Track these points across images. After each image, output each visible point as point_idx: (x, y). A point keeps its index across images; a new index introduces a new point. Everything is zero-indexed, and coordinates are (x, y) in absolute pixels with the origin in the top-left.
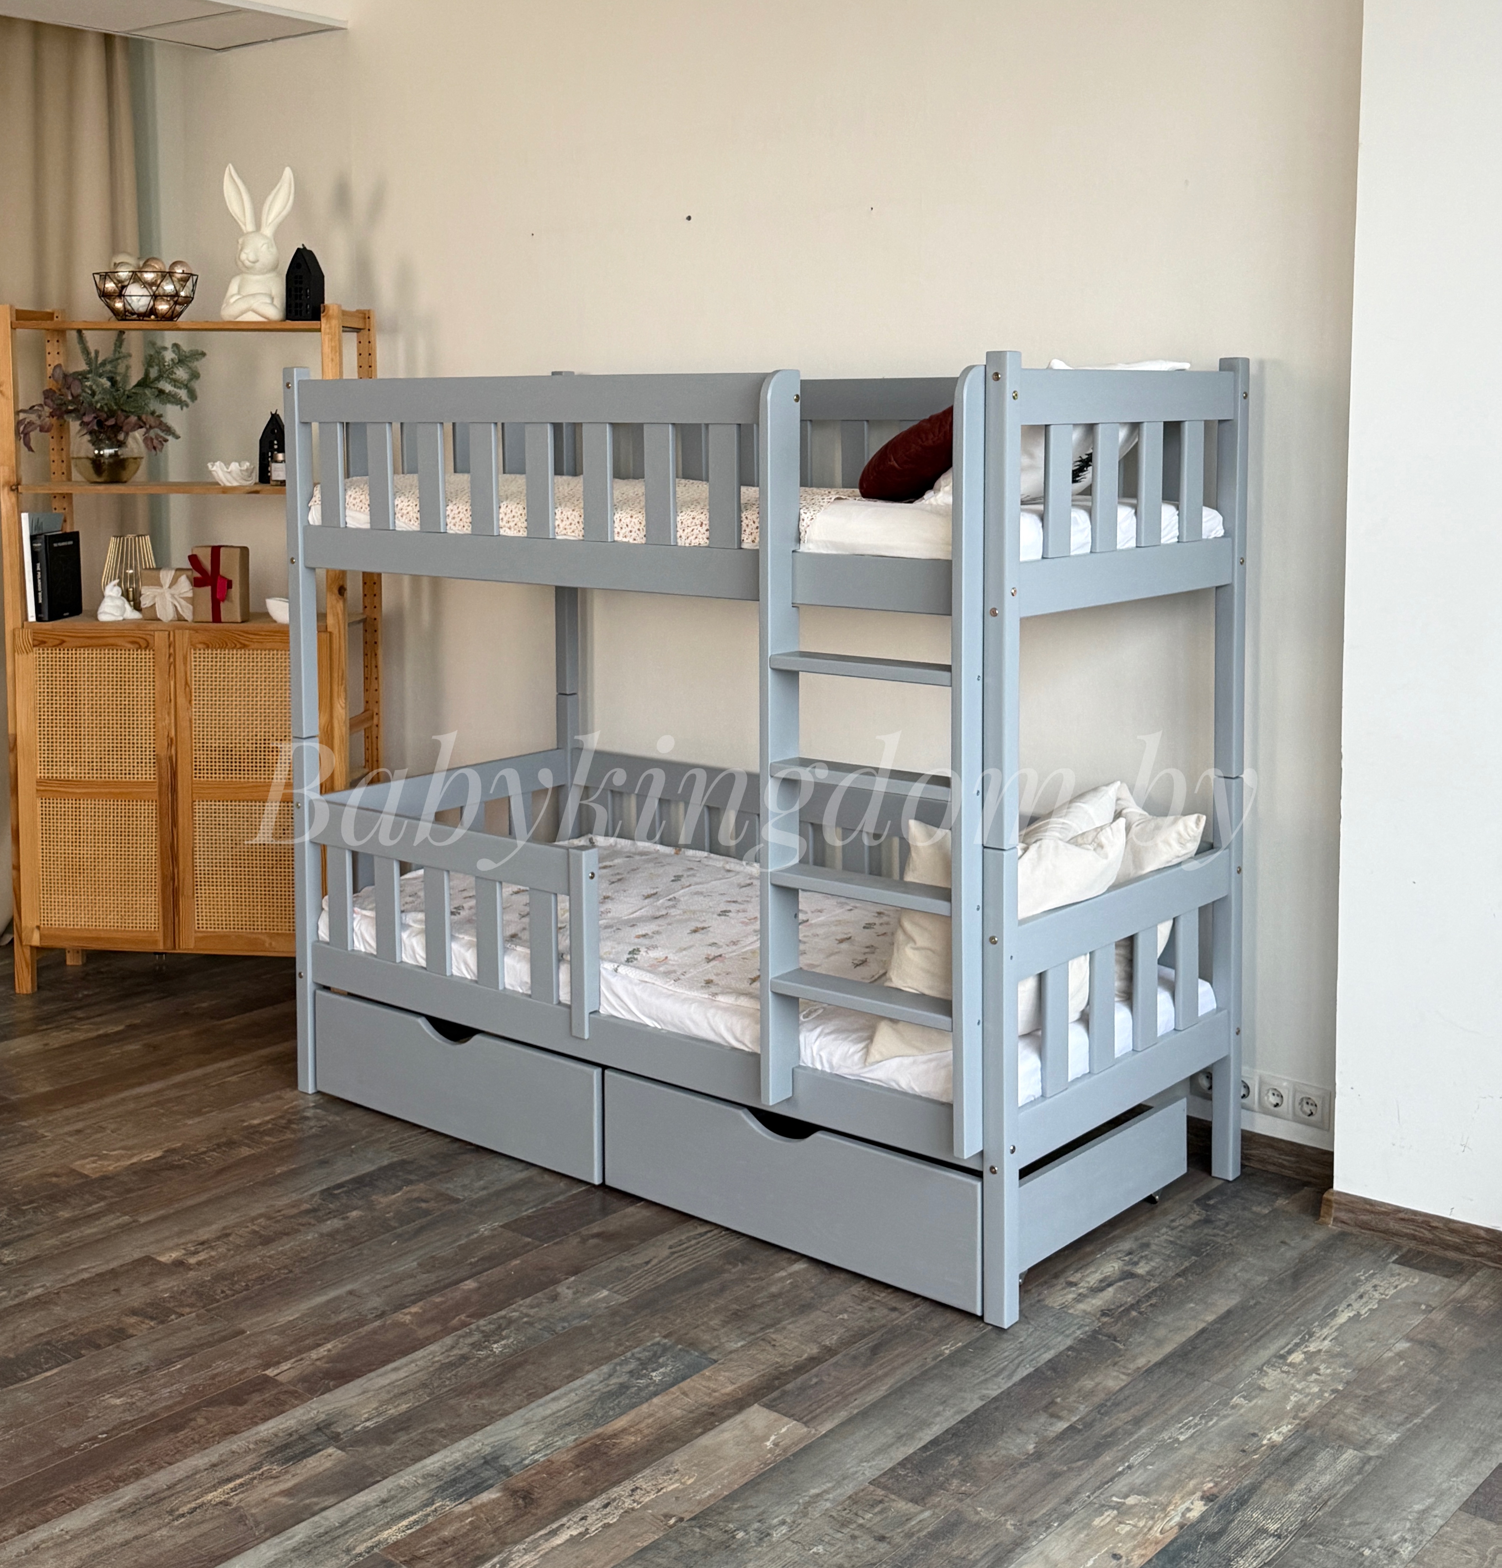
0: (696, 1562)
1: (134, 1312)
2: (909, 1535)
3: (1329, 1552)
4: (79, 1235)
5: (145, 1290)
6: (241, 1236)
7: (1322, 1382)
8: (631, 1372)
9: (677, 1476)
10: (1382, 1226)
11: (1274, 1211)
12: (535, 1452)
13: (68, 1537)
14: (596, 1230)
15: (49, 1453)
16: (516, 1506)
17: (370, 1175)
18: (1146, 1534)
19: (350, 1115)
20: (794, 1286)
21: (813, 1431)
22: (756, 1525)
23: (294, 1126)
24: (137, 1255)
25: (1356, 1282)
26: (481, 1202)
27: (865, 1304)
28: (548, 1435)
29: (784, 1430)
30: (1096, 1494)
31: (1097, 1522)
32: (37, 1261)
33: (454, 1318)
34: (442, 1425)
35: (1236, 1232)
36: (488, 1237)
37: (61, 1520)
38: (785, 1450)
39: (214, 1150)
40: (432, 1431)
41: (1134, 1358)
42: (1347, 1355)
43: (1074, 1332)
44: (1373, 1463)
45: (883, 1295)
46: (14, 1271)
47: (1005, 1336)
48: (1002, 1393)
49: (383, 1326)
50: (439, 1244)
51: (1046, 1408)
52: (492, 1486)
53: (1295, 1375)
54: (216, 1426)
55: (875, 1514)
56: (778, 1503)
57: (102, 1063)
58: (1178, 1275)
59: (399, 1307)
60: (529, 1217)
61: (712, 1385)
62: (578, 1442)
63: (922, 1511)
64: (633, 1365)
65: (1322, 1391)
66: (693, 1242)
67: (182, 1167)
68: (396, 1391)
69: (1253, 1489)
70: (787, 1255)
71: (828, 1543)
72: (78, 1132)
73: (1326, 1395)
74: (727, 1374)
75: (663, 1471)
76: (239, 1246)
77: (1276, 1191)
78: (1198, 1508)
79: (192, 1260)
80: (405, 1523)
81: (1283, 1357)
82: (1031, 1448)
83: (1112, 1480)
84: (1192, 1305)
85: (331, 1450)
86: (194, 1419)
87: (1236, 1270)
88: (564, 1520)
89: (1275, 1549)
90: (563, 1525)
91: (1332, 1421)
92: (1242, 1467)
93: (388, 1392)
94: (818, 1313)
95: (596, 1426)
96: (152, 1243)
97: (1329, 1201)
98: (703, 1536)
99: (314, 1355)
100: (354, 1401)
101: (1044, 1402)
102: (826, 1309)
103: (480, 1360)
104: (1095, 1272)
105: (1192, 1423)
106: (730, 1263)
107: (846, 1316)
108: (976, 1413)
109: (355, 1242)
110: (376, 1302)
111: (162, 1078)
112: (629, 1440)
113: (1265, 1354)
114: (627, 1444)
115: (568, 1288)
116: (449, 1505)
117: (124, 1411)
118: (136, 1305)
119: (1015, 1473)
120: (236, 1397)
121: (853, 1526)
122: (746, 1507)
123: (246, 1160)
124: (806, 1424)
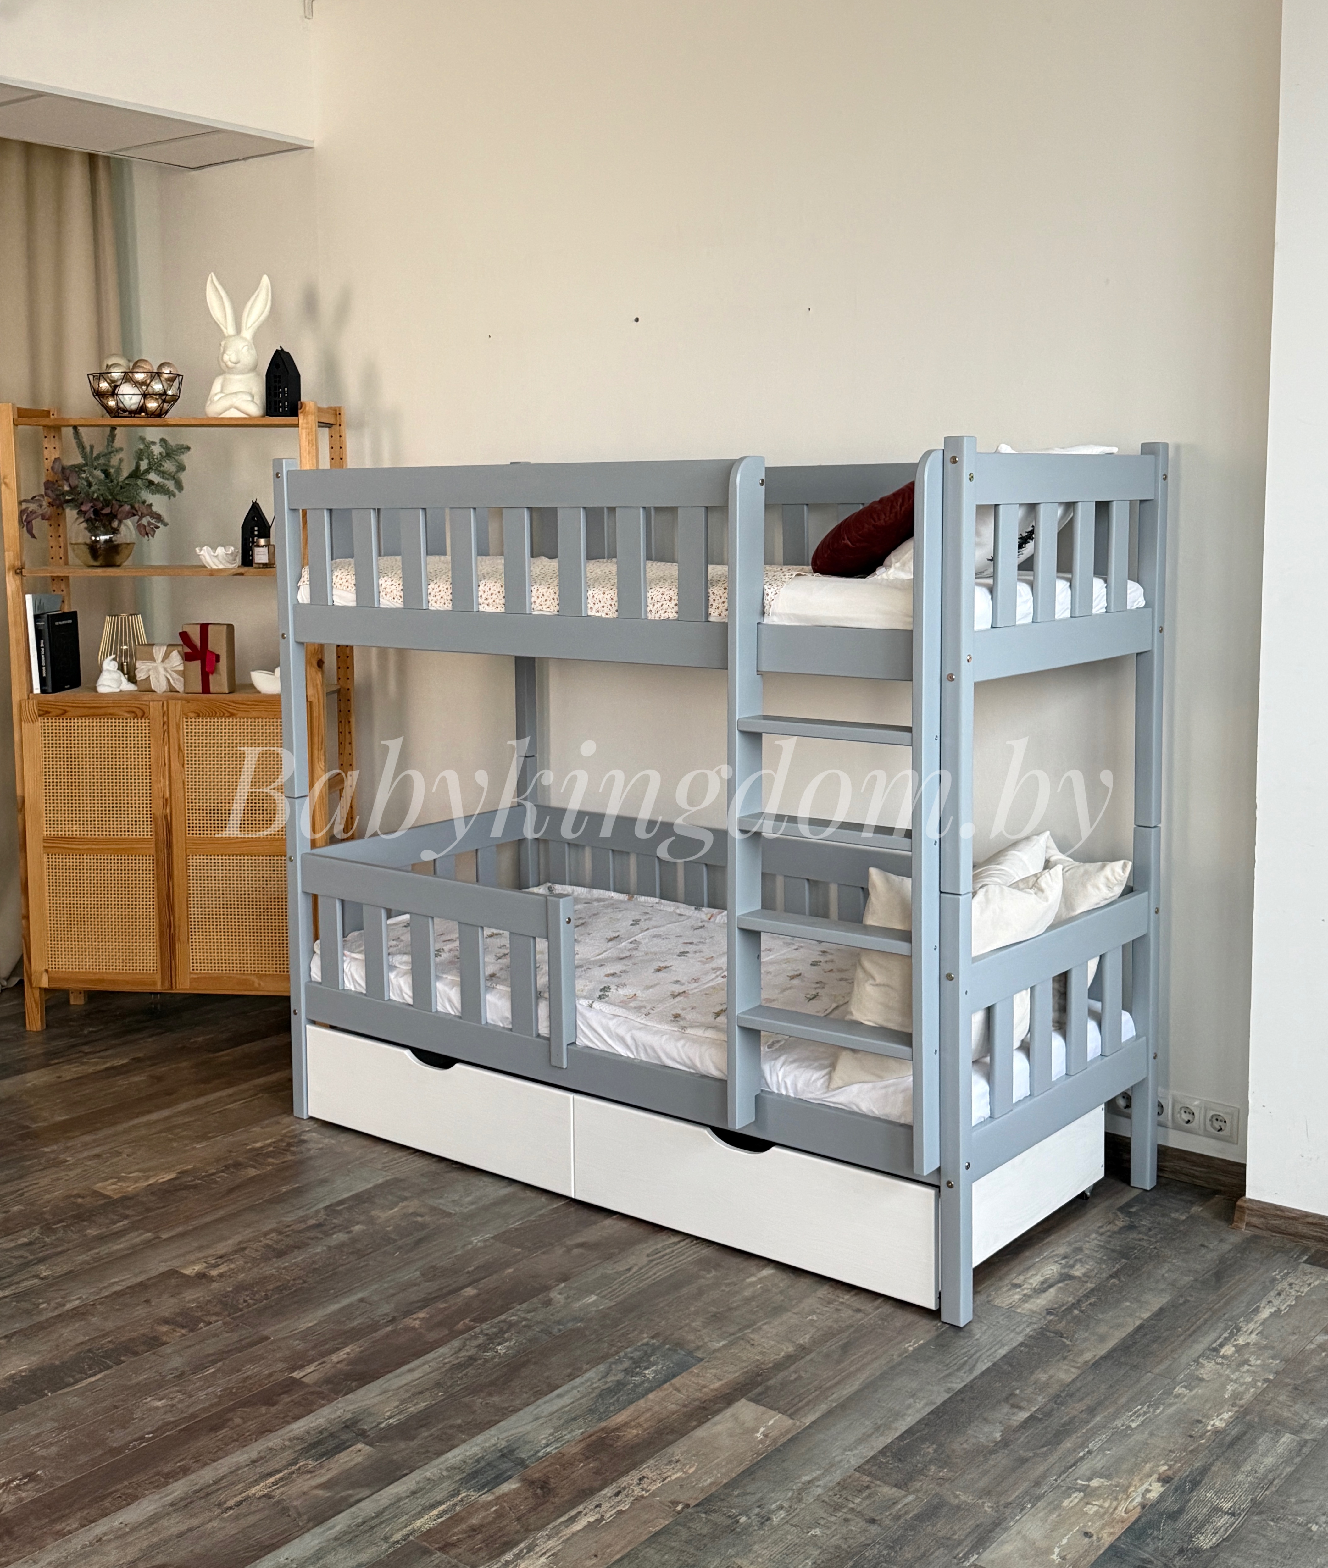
0: (705, 1545)
1: (166, 1321)
2: (897, 1518)
3: (1280, 1528)
4: (107, 1251)
5: (173, 1301)
6: (257, 1251)
7: (1254, 1372)
8: (626, 1370)
9: (679, 1466)
10: (1292, 1230)
11: (1191, 1217)
12: (547, 1445)
13: (127, 1530)
14: (580, 1240)
15: (100, 1452)
16: (535, 1495)
17: (367, 1191)
18: (1112, 1514)
19: (343, 1137)
20: (765, 1290)
21: (798, 1424)
22: (757, 1510)
23: (292, 1148)
24: (163, 1268)
25: (1273, 1280)
26: (470, 1216)
27: (832, 1306)
28: (557, 1429)
29: (771, 1423)
30: (1062, 1478)
31: (1066, 1503)
32: (71, 1275)
33: (458, 1323)
34: (459, 1421)
35: (1159, 1236)
36: (481, 1248)
37: (119, 1513)
38: (775, 1441)
39: (223, 1171)
40: (451, 1427)
41: (1081, 1352)
42: (1273, 1348)
43: (1024, 1329)
44: (1309, 1445)
45: (847, 1297)
46: (51, 1285)
47: (961, 1334)
48: (965, 1386)
49: (394, 1331)
50: (437, 1254)
51: (1007, 1399)
52: (510, 1477)
53: (1229, 1366)
54: (252, 1425)
55: (864, 1499)
56: (773, 1490)
57: (114, 1093)
58: (1111, 1276)
59: (408, 1313)
60: (516, 1229)
61: (701, 1381)
62: (586, 1435)
63: (905, 1496)
64: (627, 1364)
65: (1255, 1381)
66: (668, 1251)
67: (195, 1187)
68: (413, 1390)
69: (1205, 1470)
70: (756, 1262)
71: (824, 1526)
72: (98, 1156)
73: (1259, 1384)
74: (712, 1371)
75: (665, 1461)
76: (254, 1259)
77: (1190, 1198)
78: (1156, 1490)
79: (214, 1273)
80: (435, 1512)
81: (1216, 1350)
82: (998, 1436)
83: (1074, 1465)
84: (1128, 1304)
85: (360, 1446)
86: (231, 1419)
87: (1164, 1271)
88: (580, 1508)
89: (1231, 1526)
90: (580, 1512)
91: (1269, 1407)
92: (1192, 1451)
93: (407, 1391)
94: (790, 1314)
95: (600, 1420)
96: (175, 1258)
97: (1241, 1207)
98: (708, 1520)
99: (335, 1358)
100: (376, 1400)
101: (1004, 1395)
102: (796, 1310)
103: (486, 1361)
104: (1036, 1275)
105: (1141, 1411)
106: (704, 1270)
107: (815, 1317)
108: (944, 1404)
109: (360, 1254)
110: (386, 1308)
111: (168, 1105)
112: (632, 1433)
113: (1199, 1347)
114: (630, 1436)
115: (560, 1294)
116: (474, 1495)
117: (165, 1413)
118: (167, 1314)
119: (986, 1459)
120: (268, 1398)
121: (845, 1510)
122: (744, 1494)
123: (252, 1180)
124: (791, 1416)
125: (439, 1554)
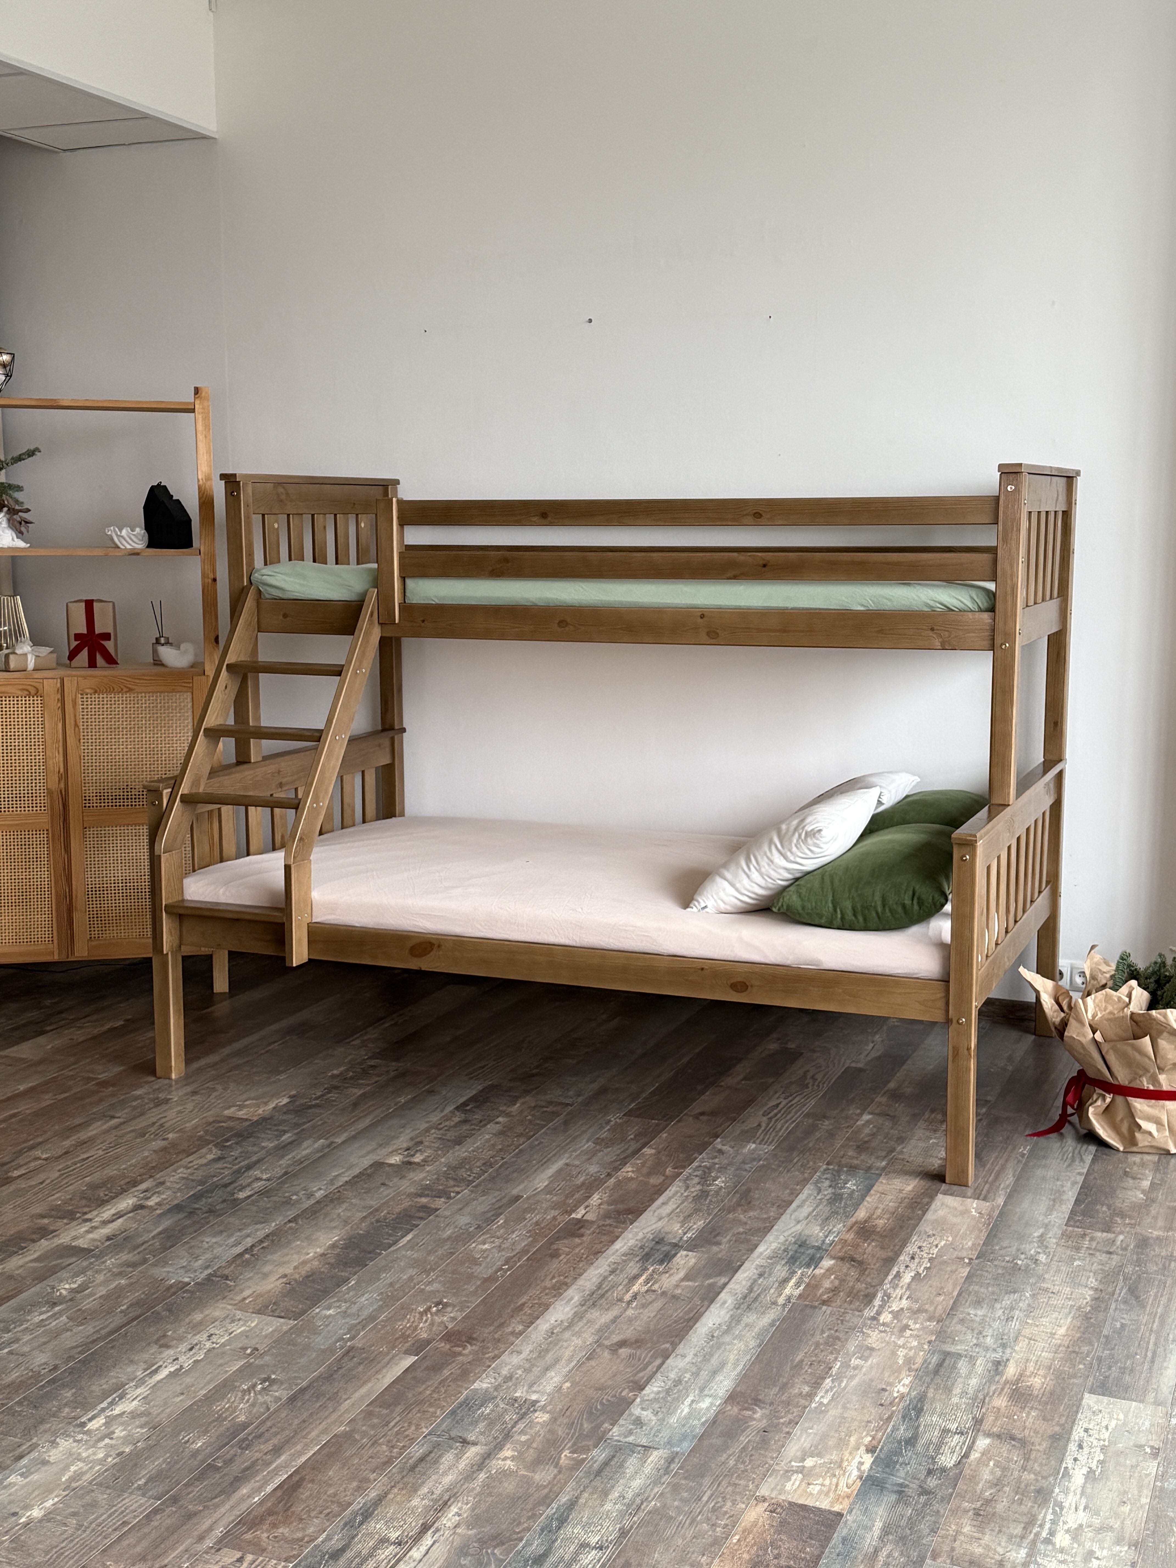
1: (418, 1195)
2: (1124, 1249)
5: (406, 1182)
6: (433, 1142)
8: (830, 1186)
9: (937, 1237)
12: (827, 1237)
13: (566, 1324)
15: (479, 1282)
16: (853, 1266)
17: (479, 1095)
20: (879, 1128)
21: (995, 1204)
22: (1023, 1256)
27: (940, 1133)
28: (821, 1226)
29: (975, 1206)
32: (290, 1175)
33: (664, 1171)
34: (741, 1230)
36: (622, 1123)
38: (990, 1216)
39: (329, 1093)
40: (738, 1233)
48: (1089, 1170)
49: (619, 1181)
50: (592, 1130)
51: (1127, 1174)
52: (822, 1258)
54: (581, 1251)
55: (1089, 1241)
56: (1022, 1243)
59: (617, 1169)
60: (635, 1108)
61: (895, 1187)
62: (847, 1227)
63: (1117, 1236)
64: (826, 1183)
67: (319, 1105)
68: (682, 1216)
71: (1080, 1259)
74: (897, 1181)
75: (925, 1236)
76: (438, 1148)
79: (416, 1160)
80: (791, 1284)
82: (1142, 1196)
85: (683, 1253)
86: (559, 1249)
88: (896, 1268)
90: (898, 1272)
93: (677, 1217)
94: (913, 1141)
95: (847, 1217)
96: (367, 1154)
98: (996, 1266)
99: (592, 1202)
100: (660, 1224)
101: (1121, 1172)
102: (917, 1138)
103: (716, 1192)
106: (818, 1120)
108: (1085, 1182)
109: (527, 1136)
110: (593, 1169)
112: (881, 1222)
115: (723, 1145)
116: (808, 1271)
117: (500, 1251)
118: (413, 1191)
119: (1149, 1210)
120: (571, 1233)
121: (1084, 1249)
122: (1003, 1247)
123: (364, 1096)
124: (985, 1200)
125: (824, 1308)
